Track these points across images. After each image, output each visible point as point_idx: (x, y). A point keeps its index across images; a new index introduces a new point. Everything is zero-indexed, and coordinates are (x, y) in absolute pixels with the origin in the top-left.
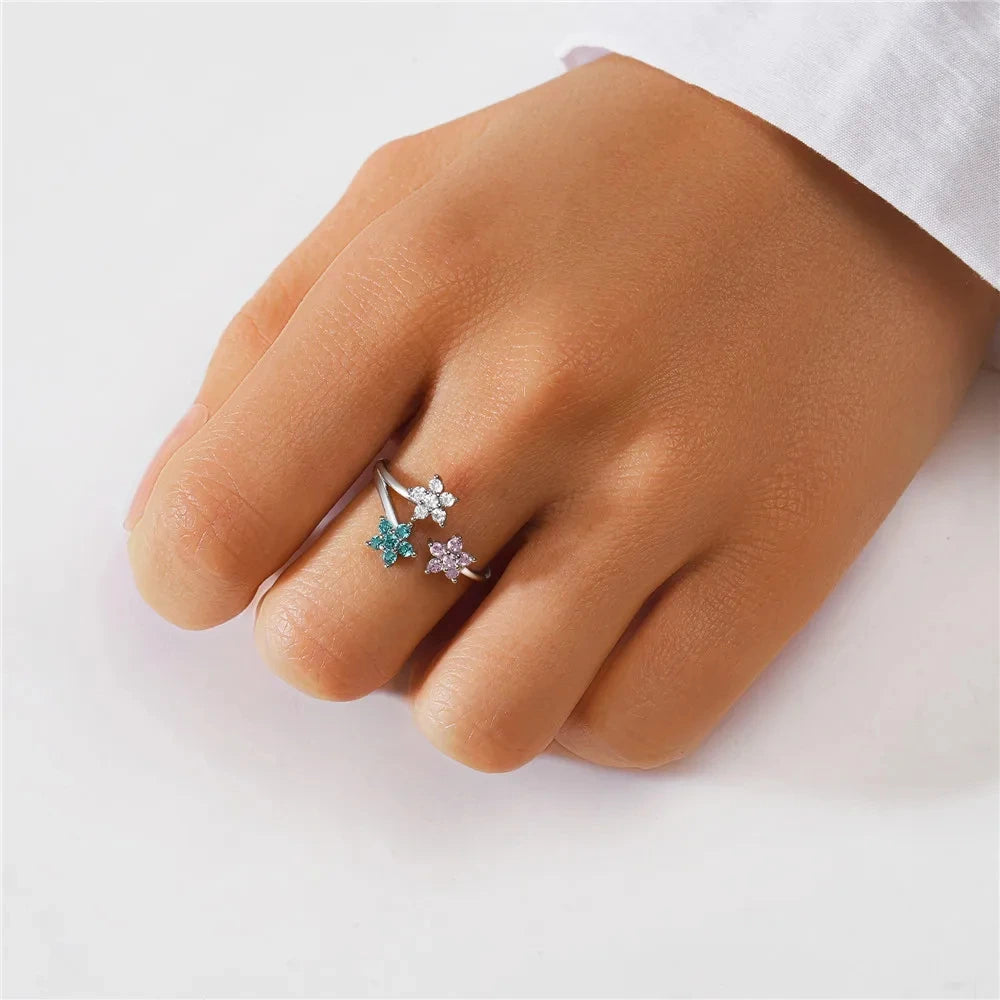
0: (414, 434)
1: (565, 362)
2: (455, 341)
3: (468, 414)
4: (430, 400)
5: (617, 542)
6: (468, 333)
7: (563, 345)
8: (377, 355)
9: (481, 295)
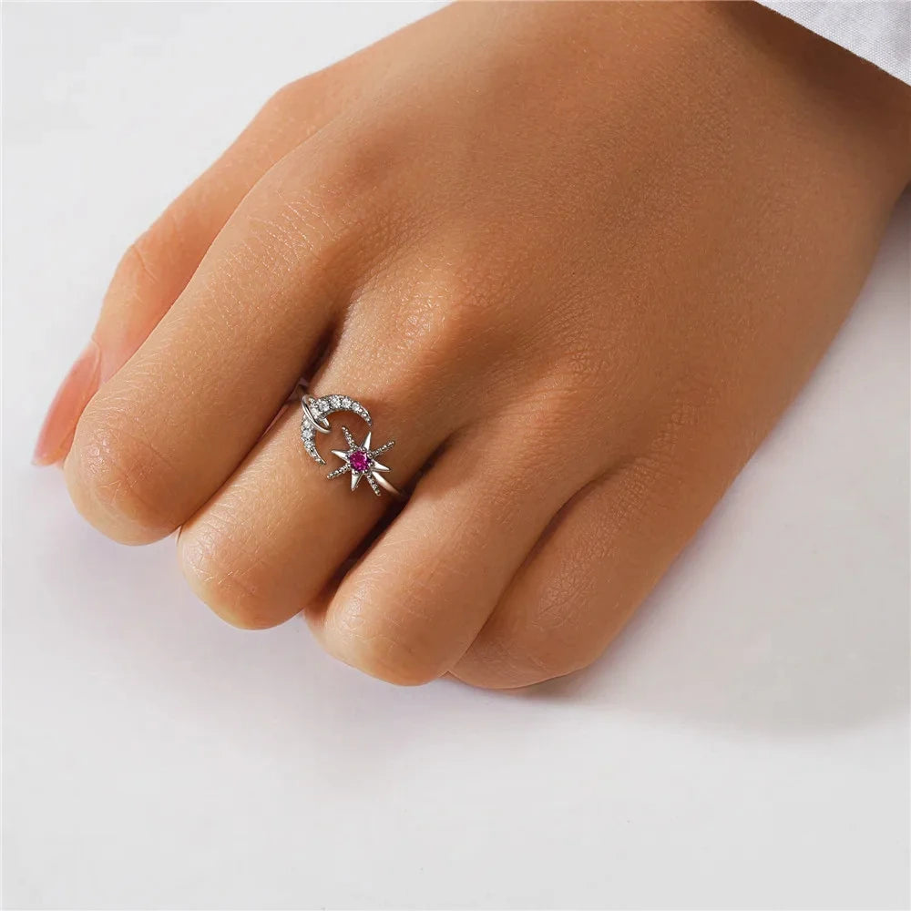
0: (324, 372)
1: (467, 296)
2: (359, 281)
3: (376, 351)
4: (339, 338)
5: (528, 461)
6: (372, 271)
7: (465, 281)
8: (283, 302)
9: (384, 233)
